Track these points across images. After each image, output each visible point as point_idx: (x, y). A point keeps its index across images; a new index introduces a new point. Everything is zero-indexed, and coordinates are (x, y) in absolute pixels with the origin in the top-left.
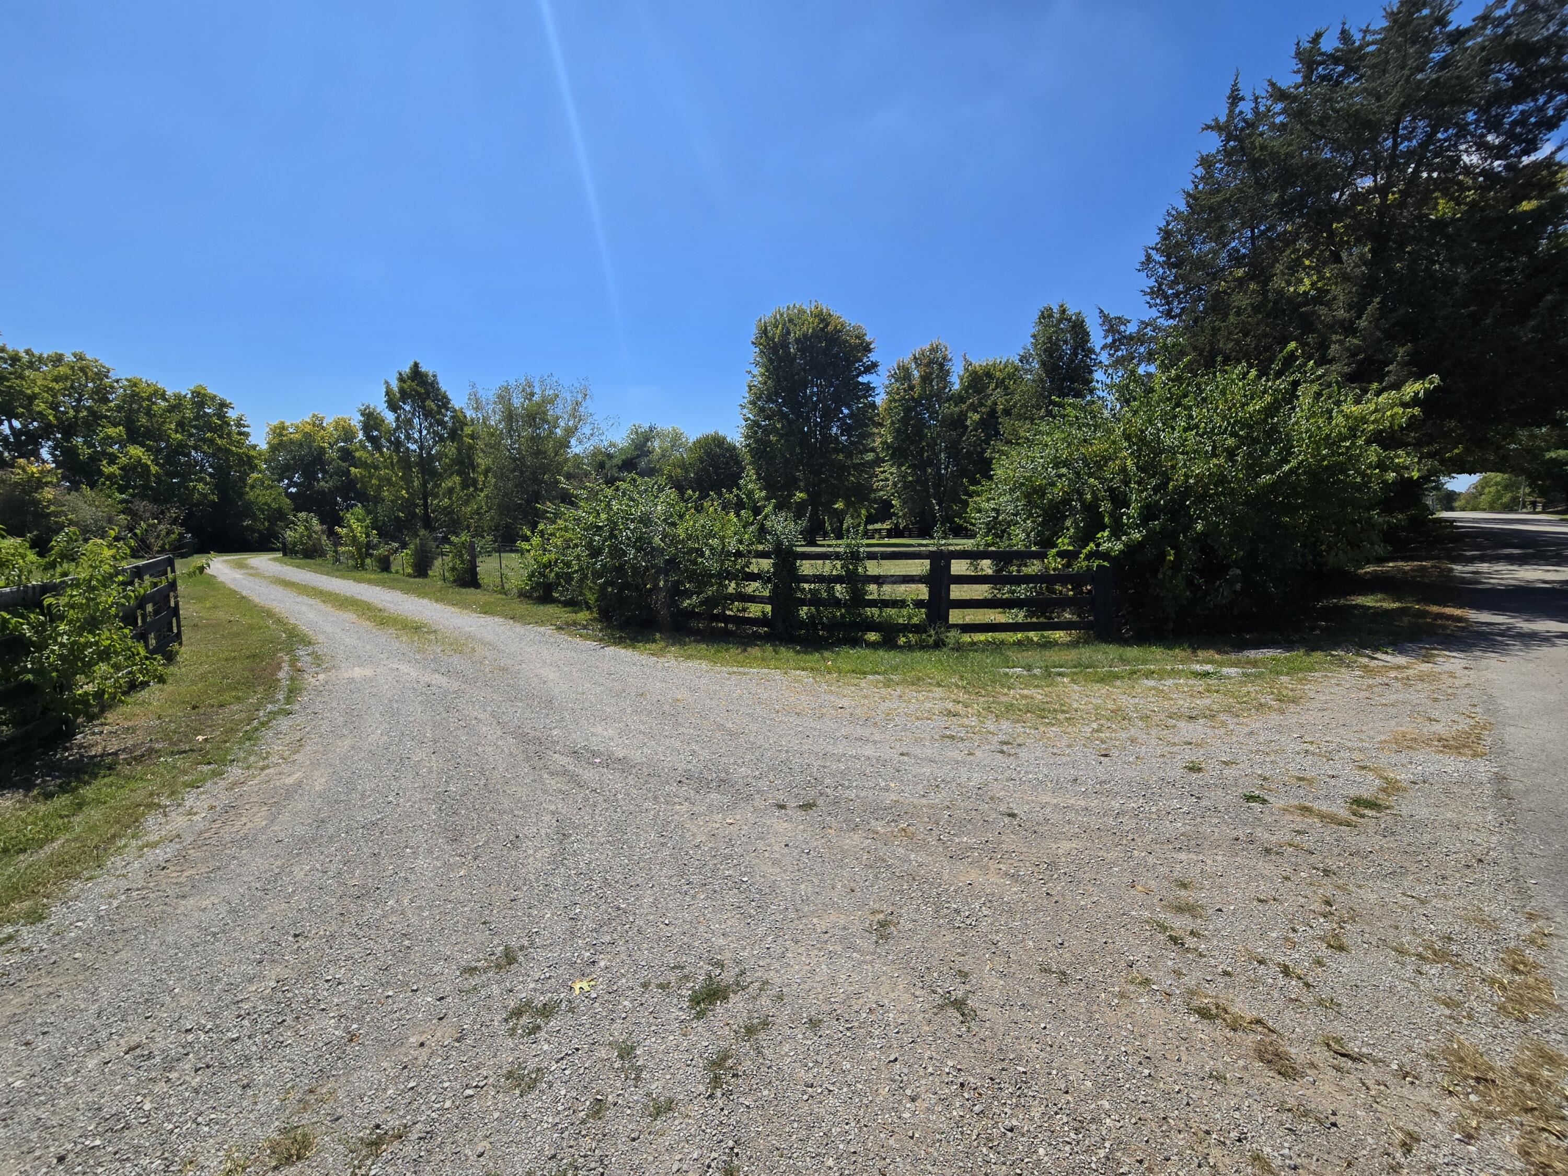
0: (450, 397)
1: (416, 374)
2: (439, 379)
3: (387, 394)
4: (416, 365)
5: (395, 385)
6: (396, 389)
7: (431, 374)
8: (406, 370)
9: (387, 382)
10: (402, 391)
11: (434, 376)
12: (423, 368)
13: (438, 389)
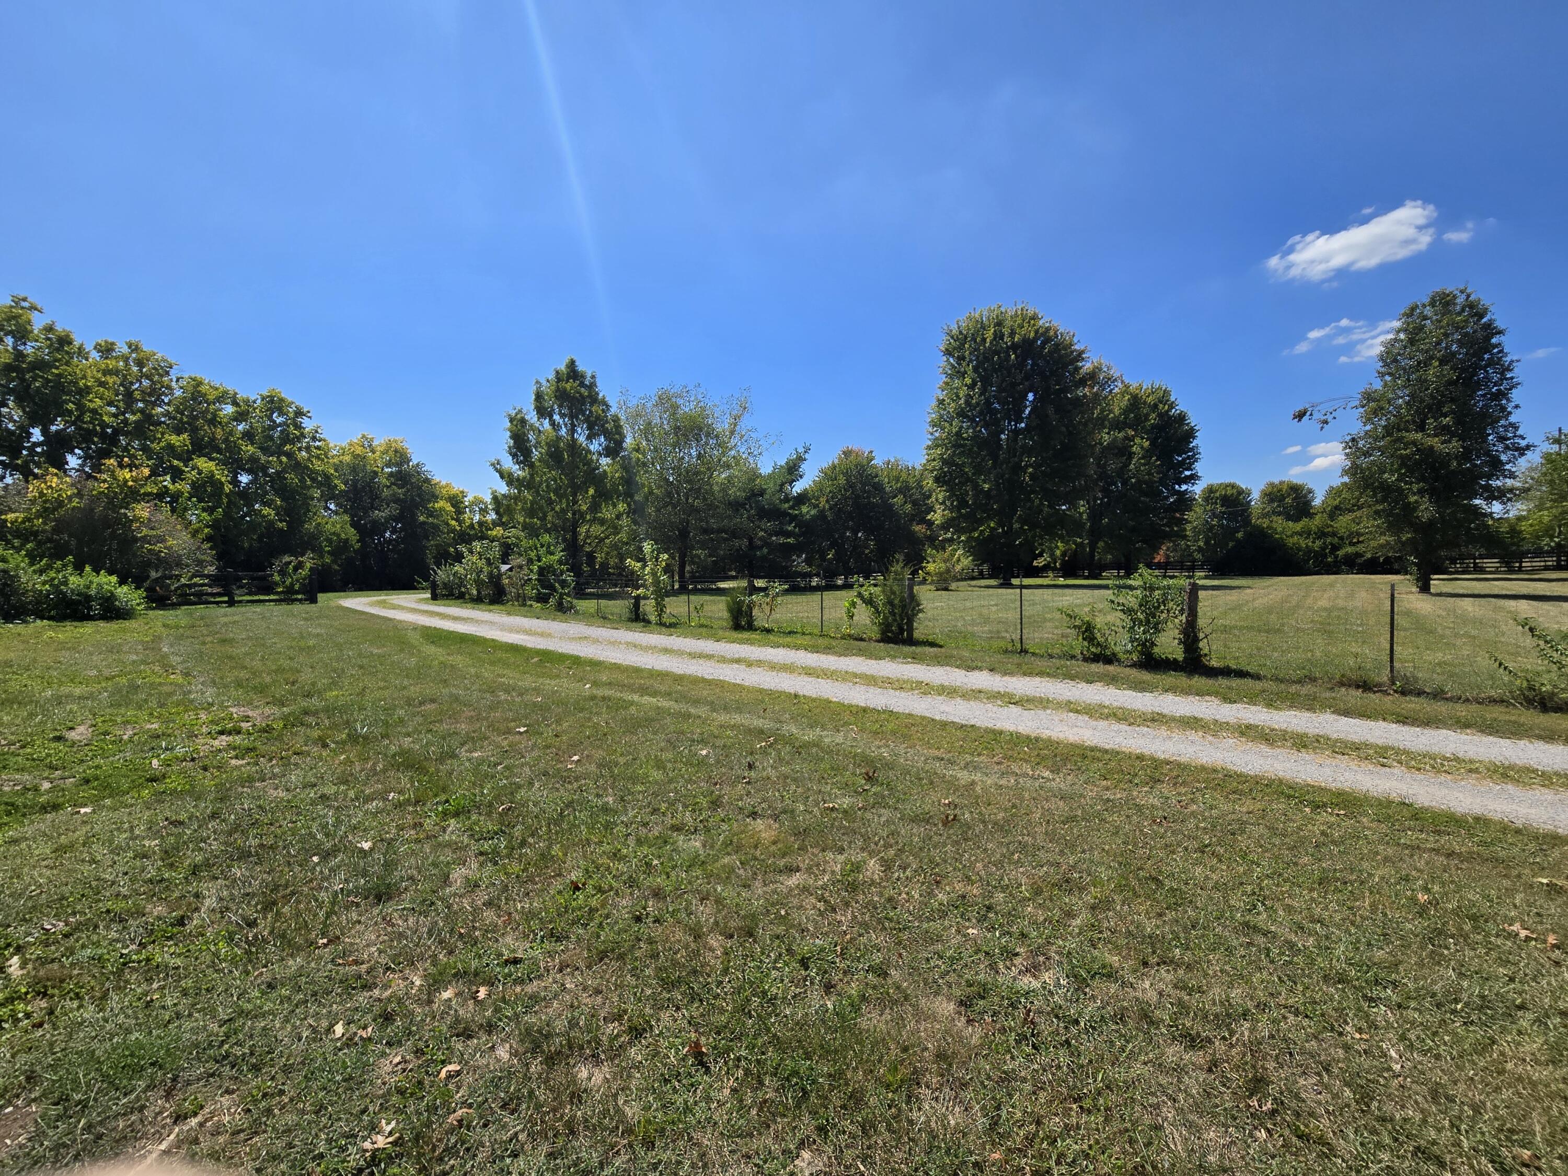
1: (573, 372)
2: (598, 381)
3: (537, 396)
4: (572, 363)
5: (548, 385)
6: (548, 391)
7: (589, 375)
8: (562, 367)
9: (537, 382)
10: (555, 390)
11: (593, 377)
12: (581, 367)
13: (597, 393)
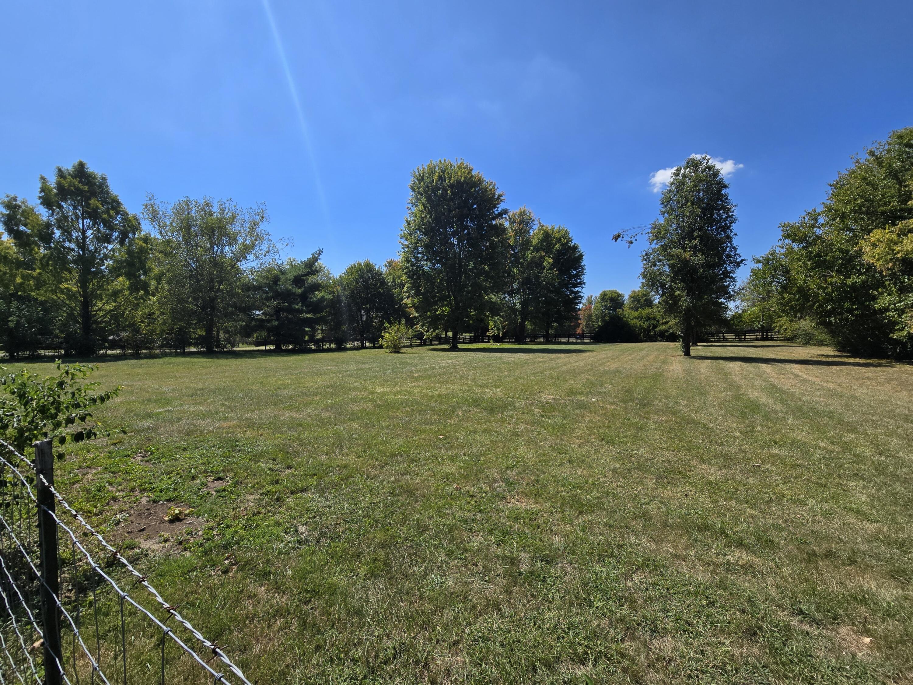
0: (121, 201)
1: (81, 173)
2: (109, 182)
3: (42, 190)
4: (82, 164)
5: (52, 181)
6: (53, 185)
8: (69, 166)
9: (43, 178)
10: (60, 186)
11: (103, 179)
13: (108, 192)
